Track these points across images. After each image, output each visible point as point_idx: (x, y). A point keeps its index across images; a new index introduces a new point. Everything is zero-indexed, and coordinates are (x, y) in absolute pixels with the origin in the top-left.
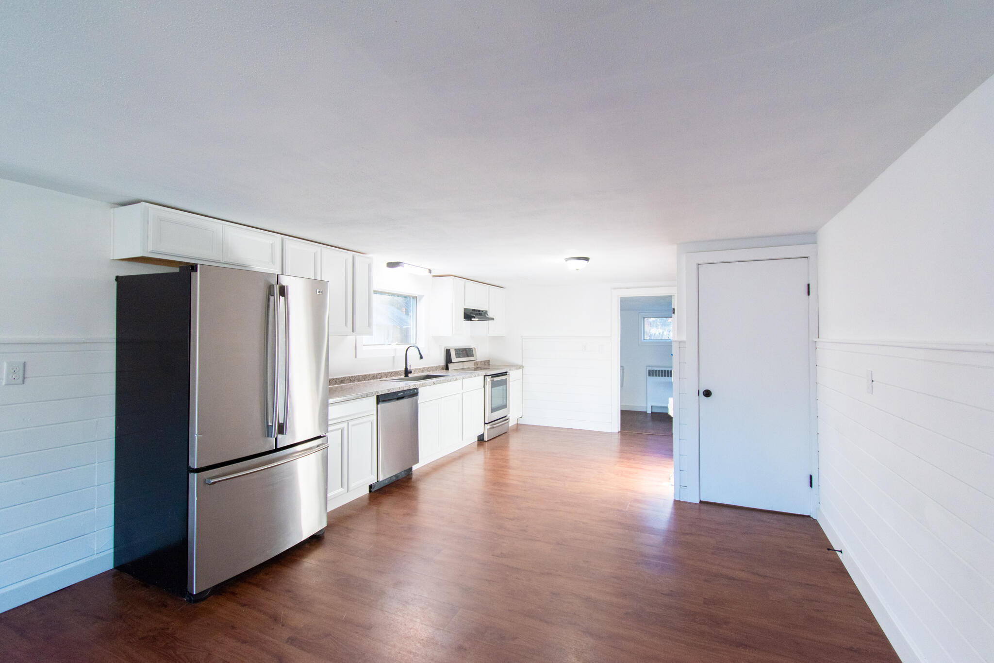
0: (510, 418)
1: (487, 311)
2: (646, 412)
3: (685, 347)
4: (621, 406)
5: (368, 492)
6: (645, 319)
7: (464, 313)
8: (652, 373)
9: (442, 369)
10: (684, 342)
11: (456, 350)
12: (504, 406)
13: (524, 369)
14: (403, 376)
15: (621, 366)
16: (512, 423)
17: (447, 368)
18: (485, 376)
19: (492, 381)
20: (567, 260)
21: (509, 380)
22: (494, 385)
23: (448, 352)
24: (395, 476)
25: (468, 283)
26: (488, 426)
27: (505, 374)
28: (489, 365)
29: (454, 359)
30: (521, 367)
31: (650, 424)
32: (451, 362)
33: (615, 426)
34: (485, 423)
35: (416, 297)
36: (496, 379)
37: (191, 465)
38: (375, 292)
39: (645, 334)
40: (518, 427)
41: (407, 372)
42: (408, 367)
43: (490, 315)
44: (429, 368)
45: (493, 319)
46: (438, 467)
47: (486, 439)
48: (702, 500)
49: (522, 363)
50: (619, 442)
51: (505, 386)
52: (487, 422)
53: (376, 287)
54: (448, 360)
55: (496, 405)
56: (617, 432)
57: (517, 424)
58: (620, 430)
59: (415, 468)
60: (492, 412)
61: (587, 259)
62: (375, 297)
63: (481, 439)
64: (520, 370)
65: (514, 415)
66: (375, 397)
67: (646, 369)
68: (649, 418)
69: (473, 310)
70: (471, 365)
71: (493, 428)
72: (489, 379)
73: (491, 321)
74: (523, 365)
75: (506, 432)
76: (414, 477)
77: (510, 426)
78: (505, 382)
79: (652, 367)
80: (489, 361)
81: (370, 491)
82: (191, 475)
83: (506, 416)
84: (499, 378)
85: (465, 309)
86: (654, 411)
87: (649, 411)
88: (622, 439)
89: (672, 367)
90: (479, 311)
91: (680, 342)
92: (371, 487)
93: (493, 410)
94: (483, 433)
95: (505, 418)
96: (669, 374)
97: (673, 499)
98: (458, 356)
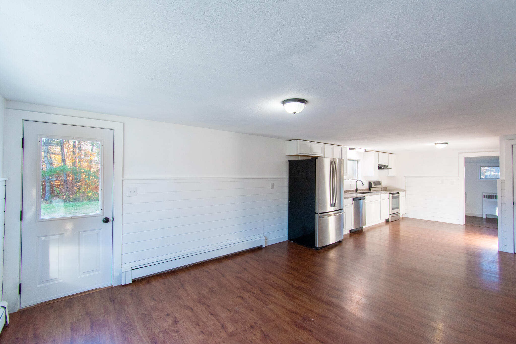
0: (400, 213)
1: (387, 165)
2: (482, 217)
3: (505, 183)
4: (466, 213)
5: (349, 233)
6: (481, 167)
7: (379, 167)
8: (486, 196)
9: (368, 190)
10: (505, 180)
11: (374, 182)
12: (398, 208)
13: (406, 192)
14: (355, 192)
15: (465, 192)
16: (401, 216)
17: (370, 190)
18: (389, 194)
19: (393, 196)
20: (436, 144)
21: (400, 196)
22: (393, 198)
23: (370, 183)
24: (357, 228)
25: (380, 153)
26: (391, 216)
27: (398, 193)
28: (387, 189)
29: (373, 186)
30: (405, 191)
31: (485, 223)
32: (372, 187)
33: (462, 221)
34: (389, 214)
35: (357, 160)
36: (394, 195)
37: (316, 212)
38: (348, 160)
39: (481, 175)
40: (403, 218)
41: (356, 191)
42: (357, 189)
43: (389, 167)
44: (363, 189)
45: (391, 169)
46: (373, 228)
47: (390, 221)
48: (515, 252)
49: (405, 189)
50: (464, 229)
51: (398, 199)
52: (390, 213)
53: (348, 158)
54: (370, 186)
55: (394, 207)
56: (463, 224)
57: (403, 217)
58: (464, 224)
59: (364, 227)
60: (392, 210)
61: (447, 143)
62: (348, 161)
63: (387, 221)
64: (405, 192)
65: (402, 212)
66: (352, 198)
67: (482, 194)
68: (484, 220)
69: (382, 165)
70: (380, 189)
71: (393, 216)
72: (391, 195)
73: (389, 170)
74: (406, 190)
75: (398, 220)
76: (363, 231)
77: (400, 217)
78: (398, 197)
79: (485, 193)
80: (387, 187)
81: (350, 232)
82: (316, 215)
83: (398, 212)
84: (395, 195)
85: (379, 165)
86: (487, 217)
87: (484, 217)
88: (466, 227)
89: (497, 194)
90: (384, 165)
91: (501, 180)
92: (350, 231)
93: (393, 209)
94: (388, 218)
95: (398, 213)
96: (495, 197)
97: (497, 250)
98: (375, 185)
